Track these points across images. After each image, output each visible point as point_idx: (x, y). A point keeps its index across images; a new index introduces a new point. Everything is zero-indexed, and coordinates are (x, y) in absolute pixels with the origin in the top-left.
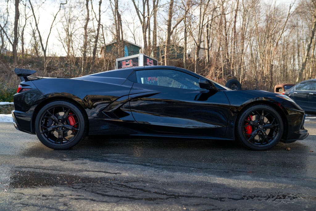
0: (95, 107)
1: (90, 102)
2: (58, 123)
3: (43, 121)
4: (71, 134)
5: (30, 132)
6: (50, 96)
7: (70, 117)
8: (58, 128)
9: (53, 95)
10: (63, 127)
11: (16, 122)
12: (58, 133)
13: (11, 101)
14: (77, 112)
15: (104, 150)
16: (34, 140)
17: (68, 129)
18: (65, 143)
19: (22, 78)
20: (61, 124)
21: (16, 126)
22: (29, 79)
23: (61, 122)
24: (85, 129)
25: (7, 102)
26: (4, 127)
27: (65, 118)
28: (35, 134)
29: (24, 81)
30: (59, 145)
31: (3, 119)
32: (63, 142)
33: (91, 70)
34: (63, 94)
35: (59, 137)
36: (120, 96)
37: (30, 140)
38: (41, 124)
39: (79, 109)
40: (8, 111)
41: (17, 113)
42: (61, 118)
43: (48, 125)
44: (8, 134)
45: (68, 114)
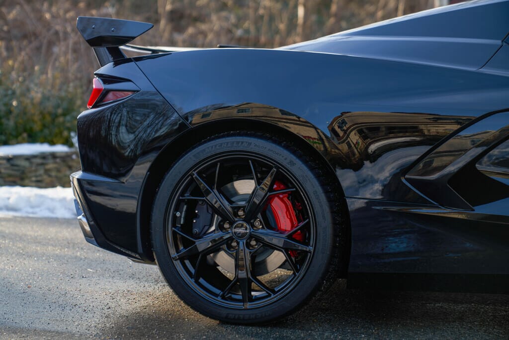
0: (374, 157)
1: (354, 137)
2: (231, 223)
3: (178, 214)
4: (280, 267)
5: (136, 252)
6: (196, 120)
7: (276, 199)
8: (231, 239)
9: (208, 115)
10: (251, 237)
11: (88, 213)
12: (232, 261)
13: (55, 140)
14: (300, 179)
15: (411, 334)
16: (147, 285)
17: (273, 248)
18: (258, 299)
19: (103, 50)
20: (242, 226)
21: (88, 228)
22: (127, 57)
23: (244, 220)
24: (334, 247)
25: (42, 142)
26: (40, 233)
27: (258, 202)
28: (151, 261)
29: (110, 65)
30: (236, 306)
31: (32, 207)
32: (253, 293)
33: (336, 15)
34: (243, 111)
35: (236, 276)
36: (478, 115)
37: (131, 285)
38: (174, 225)
39: (312, 169)
40: (45, 177)
41: (90, 183)
42: (243, 203)
43: (196, 230)
44: (58, 258)
45: (271, 189)
